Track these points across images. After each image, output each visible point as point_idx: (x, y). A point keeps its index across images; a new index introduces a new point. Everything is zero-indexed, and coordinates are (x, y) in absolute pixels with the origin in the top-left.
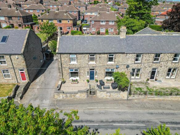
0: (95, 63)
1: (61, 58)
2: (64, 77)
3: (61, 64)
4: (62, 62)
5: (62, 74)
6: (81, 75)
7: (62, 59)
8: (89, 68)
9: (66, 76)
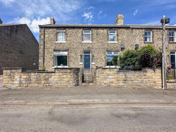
0: (92, 42)
1: (44, 34)
2: (45, 64)
3: (44, 44)
4: (45, 41)
5: (44, 58)
6: (71, 61)
7: (47, 36)
8: (83, 49)
9: (49, 62)
